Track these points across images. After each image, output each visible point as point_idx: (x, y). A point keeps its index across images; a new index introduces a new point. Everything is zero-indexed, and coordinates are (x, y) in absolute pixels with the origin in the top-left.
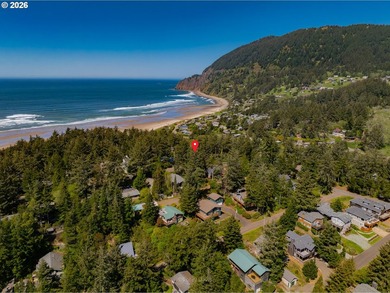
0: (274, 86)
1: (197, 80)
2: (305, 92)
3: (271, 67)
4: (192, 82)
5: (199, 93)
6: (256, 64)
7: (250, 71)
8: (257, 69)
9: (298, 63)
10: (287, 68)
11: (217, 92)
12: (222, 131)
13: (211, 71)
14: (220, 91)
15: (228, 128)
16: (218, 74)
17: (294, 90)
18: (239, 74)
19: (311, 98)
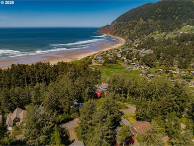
0: (152, 31)
1: (108, 28)
2: (171, 35)
3: (150, 21)
4: (106, 29)
5: (109, 35)
6: (141, 19)
7: (138, 23)
8: (142, 21)
9: (165, 18)
10: (159, 21)
11: (119, 35)
12: (123, 60)
13: (116, 22)
14: (121, 34)
15: (127, 58)
16: (120, 24)
17: (164, 34)
18: (131, 24)
19: (176, 38)
